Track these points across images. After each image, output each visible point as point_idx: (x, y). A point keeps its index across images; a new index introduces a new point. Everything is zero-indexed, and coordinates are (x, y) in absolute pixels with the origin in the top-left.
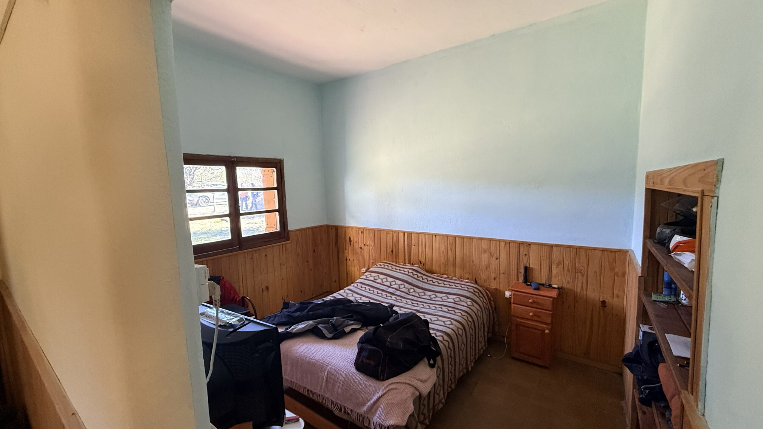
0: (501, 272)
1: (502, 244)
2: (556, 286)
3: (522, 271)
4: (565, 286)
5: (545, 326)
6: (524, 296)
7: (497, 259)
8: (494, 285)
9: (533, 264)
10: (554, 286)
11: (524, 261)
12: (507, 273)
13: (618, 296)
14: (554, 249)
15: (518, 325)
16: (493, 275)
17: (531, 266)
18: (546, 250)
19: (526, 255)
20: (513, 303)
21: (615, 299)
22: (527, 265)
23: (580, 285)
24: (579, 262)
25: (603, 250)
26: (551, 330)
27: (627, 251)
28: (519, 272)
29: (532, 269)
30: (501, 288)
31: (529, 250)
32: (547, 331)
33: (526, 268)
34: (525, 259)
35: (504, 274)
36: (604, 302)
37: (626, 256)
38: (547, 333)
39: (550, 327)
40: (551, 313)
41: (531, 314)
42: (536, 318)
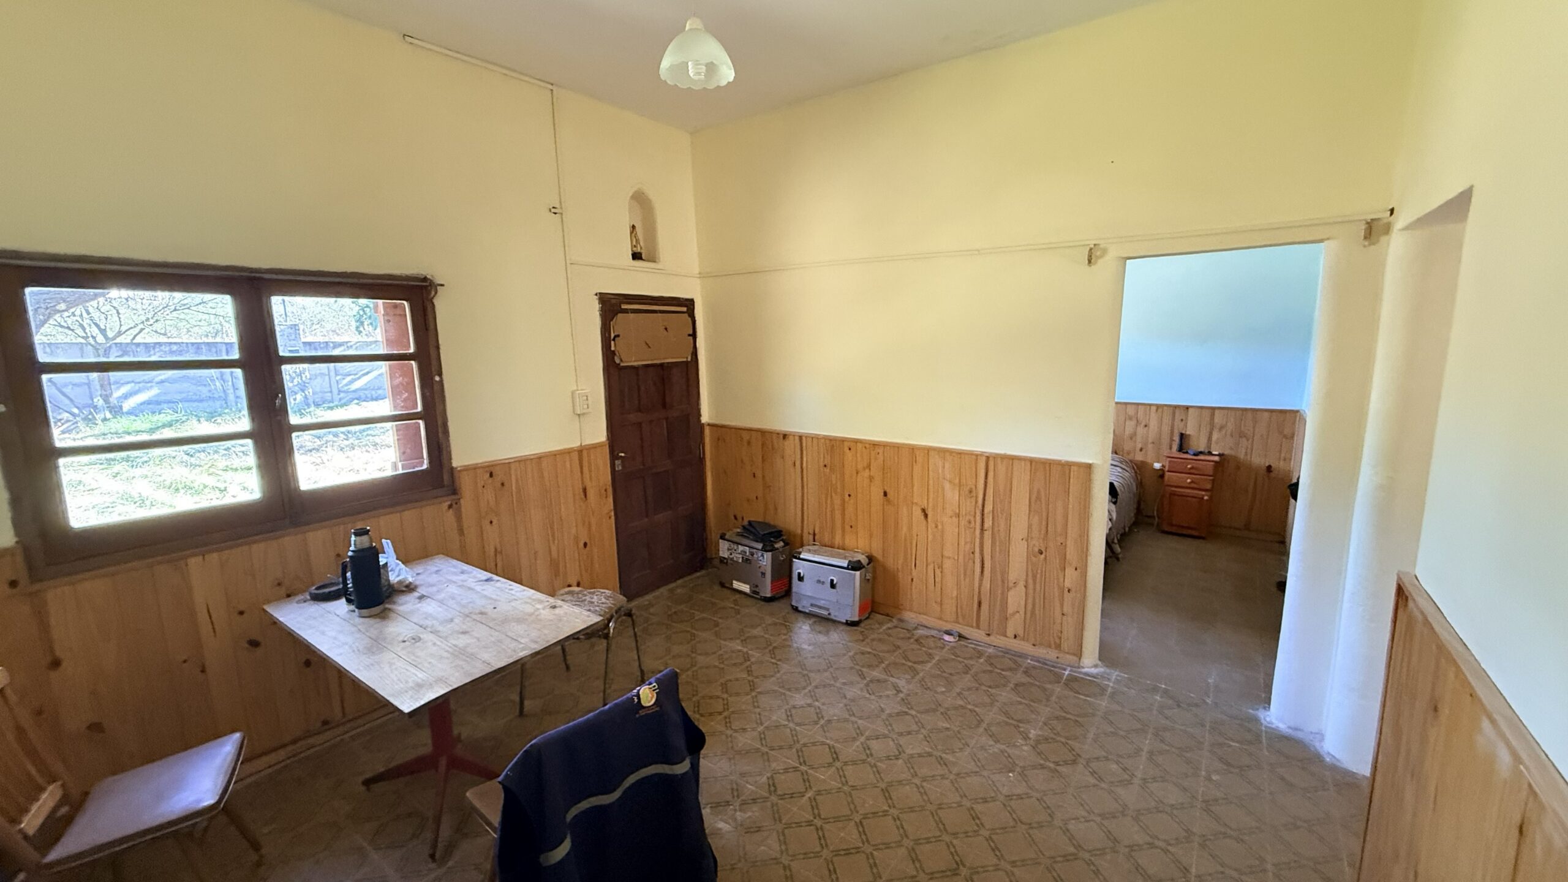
0: (1150, 440)
1: (1154, 408)
2: (1216, 453)
3: (1177, 438)
4: (1227, 452)
5: (1204, 493)
6: (1181, 462)
7: (1146, 426)
8: (1139, 457)
9: (1190, 431)
10: (1214, 453)
11: (1179, 427)
12: (1157, 443)
13: (1285, 460)
14: (1217, 412)
15: (1173, 494)
16: (1139, 446)
17: (1188, 433)
18: (1207, 413)
19: (1182, 420)
20: (1168, 471)
21: (1282, 463)
22: (1183, 432)
23: (1244, 451)
24: (1245, 426)
25: (1272, 411)
26: (1211, 497)
27: (1298, 411)
28: (1172, 440)
29: (1189, 435)
30: (1149, 460)
31: (1187, 415)
32: (1206, 498)
33: (1182, 436)
34: (1181, 425)
35: (1153, 443)
36: (1269, 468)
37: (1296, 417)
38: (1207, 500)
39: (1209, 493)
40: (1211, 478)
41: (1189, 481)
42: (1193, 485)
